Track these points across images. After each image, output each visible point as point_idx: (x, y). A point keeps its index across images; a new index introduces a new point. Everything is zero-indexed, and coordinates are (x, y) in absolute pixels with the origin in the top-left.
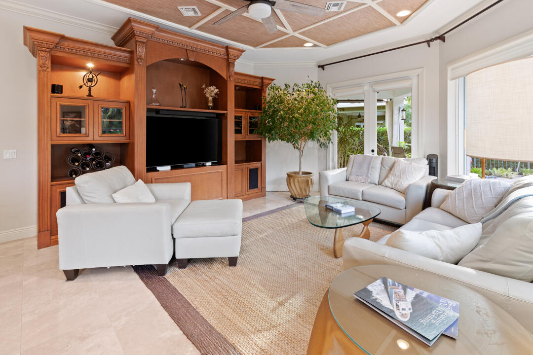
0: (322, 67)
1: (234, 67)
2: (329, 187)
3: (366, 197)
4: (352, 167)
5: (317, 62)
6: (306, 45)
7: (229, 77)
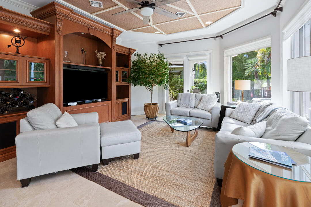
0: (161, 45)
1: (115, 41)
2: (171, 110)
3: (191, 115)
4: (181, 99)
5: (158, 42)
6: (156, 32)
7: (113, 47)
